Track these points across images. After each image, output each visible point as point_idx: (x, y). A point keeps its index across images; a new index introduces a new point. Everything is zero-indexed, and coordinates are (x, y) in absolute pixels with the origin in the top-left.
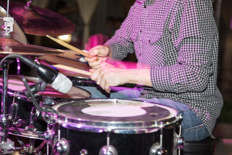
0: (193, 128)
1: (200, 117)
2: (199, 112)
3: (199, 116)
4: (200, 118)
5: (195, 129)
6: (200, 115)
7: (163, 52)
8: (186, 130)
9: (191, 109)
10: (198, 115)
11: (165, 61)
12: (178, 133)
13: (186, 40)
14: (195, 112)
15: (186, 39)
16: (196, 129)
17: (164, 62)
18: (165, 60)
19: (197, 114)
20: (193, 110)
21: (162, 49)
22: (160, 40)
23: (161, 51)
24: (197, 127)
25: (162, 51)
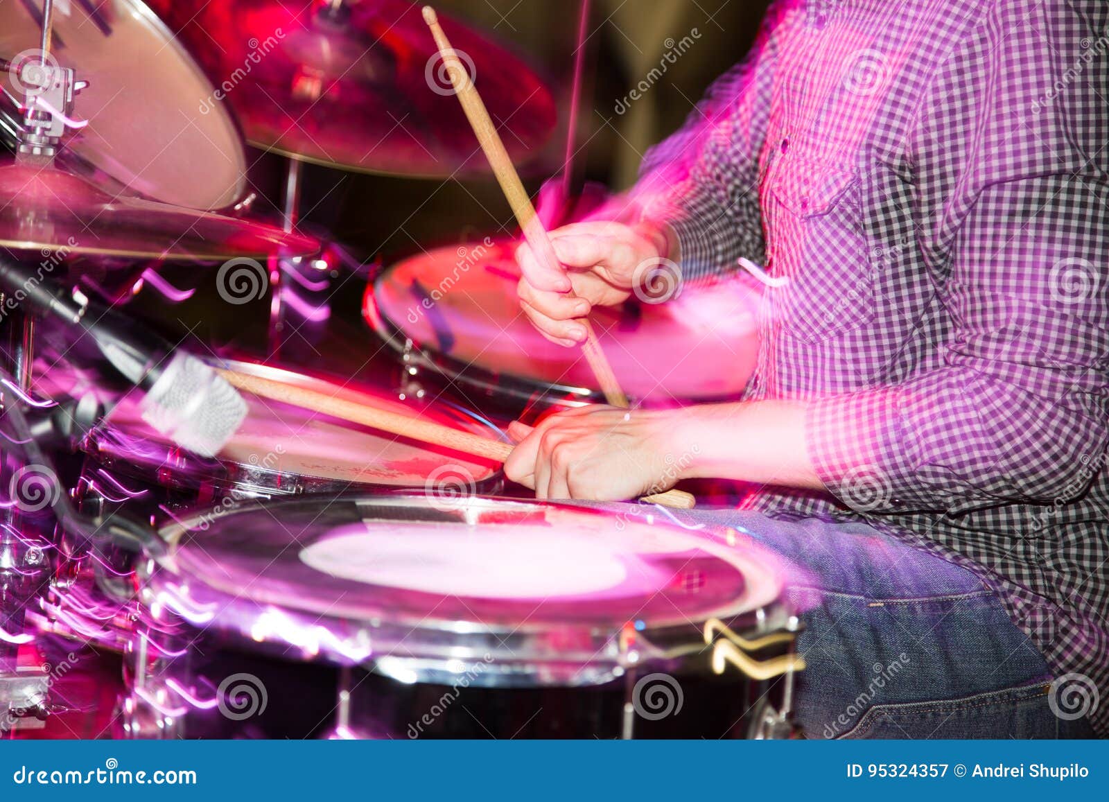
0: (1001, 696)
1: (1040, 643)
2: (1033, 613)
3: (1035, 636)
4: (1040, 649)
5: (1013, 700)
6: (1039, 630)
7: (862, 268)
8: (959, 706)
9: (996, 593)
10: (1027, 630)
11: (871, 318)
12: (777, 706)
13: (994, 193)
14: (1016, 612)
15: (995, 187)
16: (1014, 703)
17: (864, 319)
18: (870, 310)
19: (1023, 624)
20: (1003, 601)
21: (860, 251)
22: (855, 201)
23: (852, 260)
24: (1020, 691)
25: (860, 259)
